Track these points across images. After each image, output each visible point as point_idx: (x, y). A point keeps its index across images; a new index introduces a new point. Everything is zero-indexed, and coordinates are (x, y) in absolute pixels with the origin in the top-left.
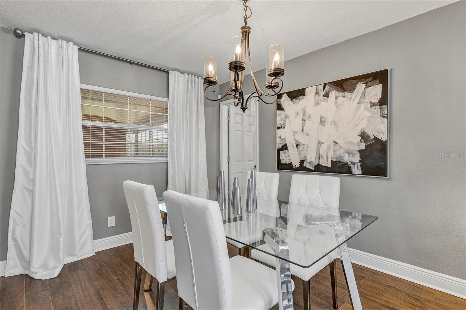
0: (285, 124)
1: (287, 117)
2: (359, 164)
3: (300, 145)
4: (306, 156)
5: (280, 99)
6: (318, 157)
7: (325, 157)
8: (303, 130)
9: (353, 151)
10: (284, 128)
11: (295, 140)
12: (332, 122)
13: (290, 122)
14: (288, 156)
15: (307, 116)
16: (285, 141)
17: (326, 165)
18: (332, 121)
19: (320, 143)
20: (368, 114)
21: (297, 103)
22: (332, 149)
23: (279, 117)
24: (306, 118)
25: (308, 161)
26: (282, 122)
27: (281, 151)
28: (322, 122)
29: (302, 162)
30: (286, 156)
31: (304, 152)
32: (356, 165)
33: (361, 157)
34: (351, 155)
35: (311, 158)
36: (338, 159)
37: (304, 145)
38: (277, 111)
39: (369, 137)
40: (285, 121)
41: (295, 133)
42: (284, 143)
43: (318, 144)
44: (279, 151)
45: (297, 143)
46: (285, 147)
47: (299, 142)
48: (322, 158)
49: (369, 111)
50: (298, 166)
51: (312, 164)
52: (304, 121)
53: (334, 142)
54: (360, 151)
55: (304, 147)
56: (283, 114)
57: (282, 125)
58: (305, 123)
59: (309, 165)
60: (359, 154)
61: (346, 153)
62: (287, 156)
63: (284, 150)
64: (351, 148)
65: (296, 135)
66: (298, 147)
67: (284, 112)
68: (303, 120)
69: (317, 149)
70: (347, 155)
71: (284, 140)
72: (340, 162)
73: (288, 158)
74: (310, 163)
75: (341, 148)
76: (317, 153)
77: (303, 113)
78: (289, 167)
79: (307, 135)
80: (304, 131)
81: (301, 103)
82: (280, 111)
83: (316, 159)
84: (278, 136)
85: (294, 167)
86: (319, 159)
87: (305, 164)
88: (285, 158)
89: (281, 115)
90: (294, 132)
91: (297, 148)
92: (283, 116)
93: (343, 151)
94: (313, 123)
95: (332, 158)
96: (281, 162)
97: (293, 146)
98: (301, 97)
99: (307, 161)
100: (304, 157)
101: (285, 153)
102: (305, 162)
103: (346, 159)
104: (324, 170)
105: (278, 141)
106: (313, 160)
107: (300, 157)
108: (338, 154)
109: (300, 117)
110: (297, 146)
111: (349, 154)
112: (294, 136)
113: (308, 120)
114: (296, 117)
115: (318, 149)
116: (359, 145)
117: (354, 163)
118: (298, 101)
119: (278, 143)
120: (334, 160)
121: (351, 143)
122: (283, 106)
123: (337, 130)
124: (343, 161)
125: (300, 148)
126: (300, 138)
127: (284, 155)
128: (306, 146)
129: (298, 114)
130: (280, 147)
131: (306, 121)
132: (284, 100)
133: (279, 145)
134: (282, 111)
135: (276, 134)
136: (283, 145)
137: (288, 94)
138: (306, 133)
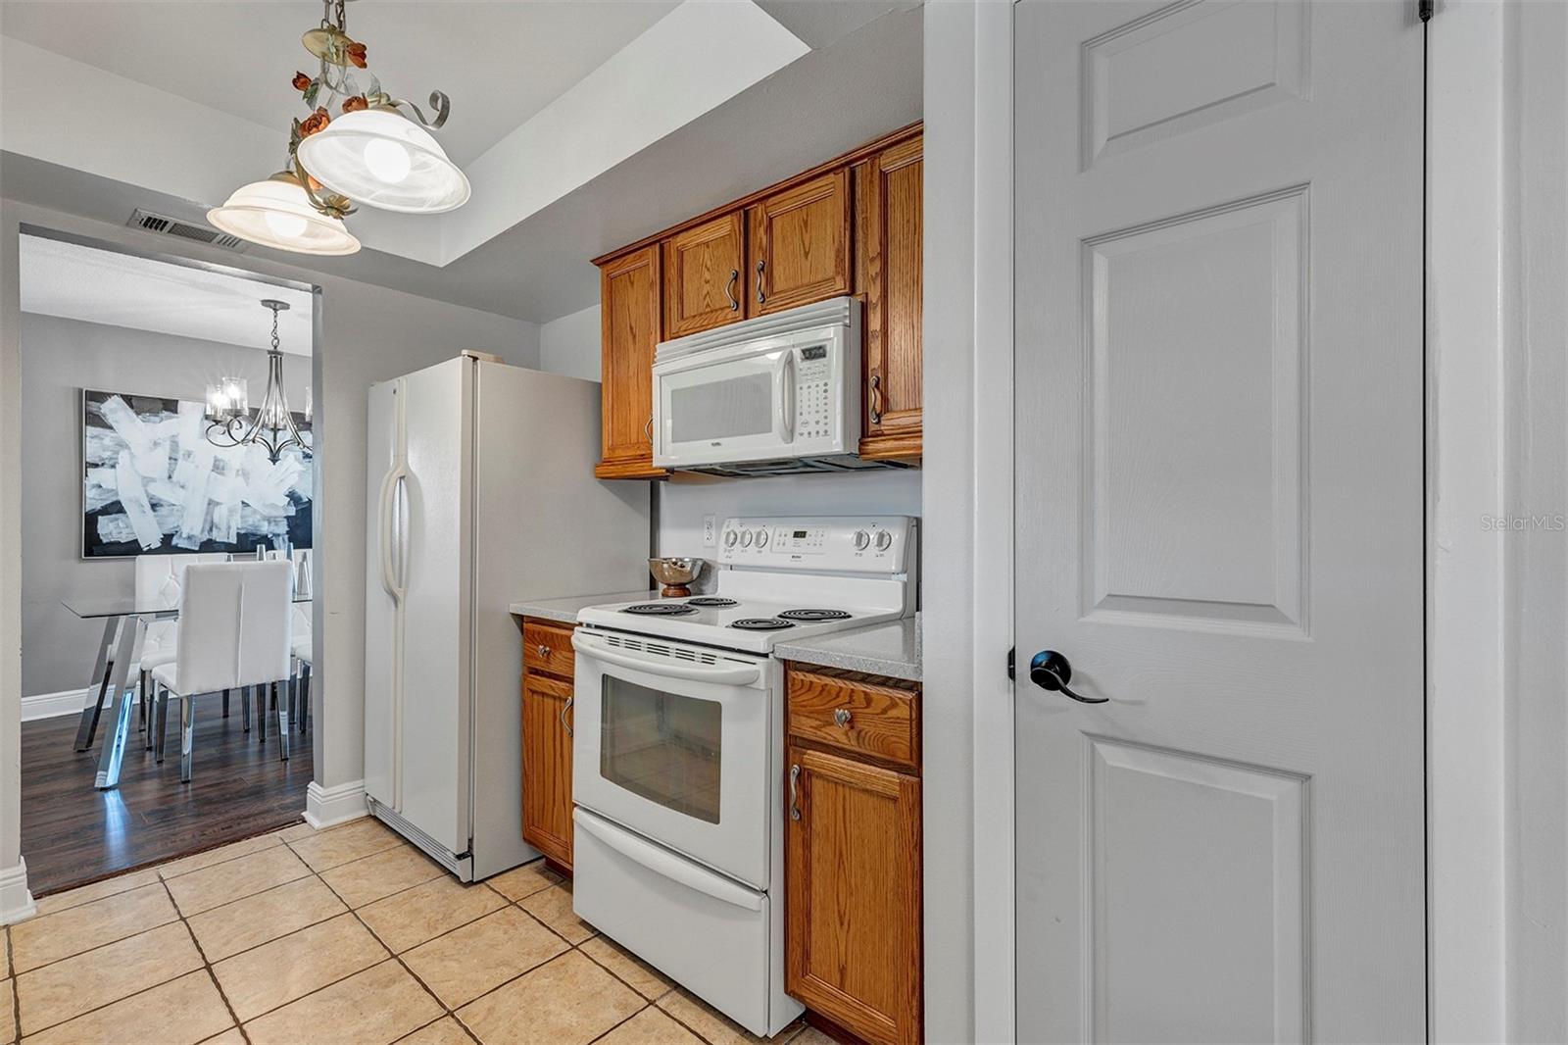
0: (117, 459)
1: (122, 445)
2: (287, 536)
3: (162, 505)
4: (178, 525)
5: (98, 404)
6: (208, 528)
7: (224, 527)
8: (170, 477)
9: (276, 517)
10: (113, 467)
11: (148, 496)
12: (238, 471)
13: (132, 456)
14: (127, 527)
15: (181, 453)
16: (117, 494)
17: (226, 540)
18: (238, 468)
19: (212, 504)
20: (299, 467)
21: (154, 422)
22: (239, 515)
23: (95, 441)
24: (180, 456)
25: (184, 536)
26: (106, 454)
27: (102, 515)
28: (218, 468)
29: (167, 539)
30: (117, 527)
31: (173, 519)
32: (281, 538)
33: (289, 526)
34: (273, 523)
35: (192, 529)
36: (251, 529)
37: (174, 505)
38: (88, 427)
39: (301, 499)
40: (117, 453)
41: (147, 481)
42: (114, 499)
43: (209, 504)
44: (91, 519)
45: (154, 502)
46: (115, 508)
47: (160, 500)
48: (217, 528)
49: (300, 463)
50: (156, 544)
51: (193, 539)
52: (173, 461)
53: (243, 503)
54: (288, 518)
55: (173, 510)
56: (109, 437)
57: (107, 461)
58: (176, 463)
59: (186, 542)
60: (285, 522)
61: (264, 520)
62: (121, 525)
63: (111, 514)
64: (274, 513)
65: (151, 484)
66: (157, 508)
67: (113, 434)
68: (170, 458)
69: (207, 514)
70: (266, 523)
71: (114, 492)
72: (254, 535)
73: (125, 531)
74: (189, 538)
75: (255, 511)
76: (205, 520)
77: (171, 445)
78: (132, 549)
79: (183, 487)
80: (174, 478)
81: (163, 426)
82: (99, 429)
83: (203, 531)
84: (90, 481)
85: (145, 549)
86: (211, 530)
87: (176, 541)
88: (109, 529)
89: (103, 439)
90: (144, 478)
91: (154, 511)
92: (107, 441)
93: (258, 517)
94: (197, 467)
95: (238, 529)
96: (101, 541)
97: (143, 506)
98: (165, 413)
99: (181, 536)
100: (174, 527)
101: (117, 519)
102: (174, 538)
103: (265, 529)
104: (223, 547)
105: (90, 493)
106: (196, 532)
107: (161, 528)
108: (251, 523)
109: (162, 454)
110: (154, 506)
111: (269, 523)
112: (145, 486)
113: (185, 459)
114: (151, 450)
115: (209, 513)
116: (285, 510)
117: (279, 535)
118: (157, 419)
119: (91, 499)
120: (243, 532)
121: (274, 506)
122: (110, 420)
123: (248, 484)
124: (259, 533)
125: (162, 511)
126: (161, 492)
127: (111, 526)
128: (180, 508)
129: (155, 444)
130: (99, 508)
131: (180, 462)
132: (113, 409)
133: (94, 501)
134: (107, 432)
135: (82, 477)
136: (108, 502)
137: (128, 399)
138: (178, 482)
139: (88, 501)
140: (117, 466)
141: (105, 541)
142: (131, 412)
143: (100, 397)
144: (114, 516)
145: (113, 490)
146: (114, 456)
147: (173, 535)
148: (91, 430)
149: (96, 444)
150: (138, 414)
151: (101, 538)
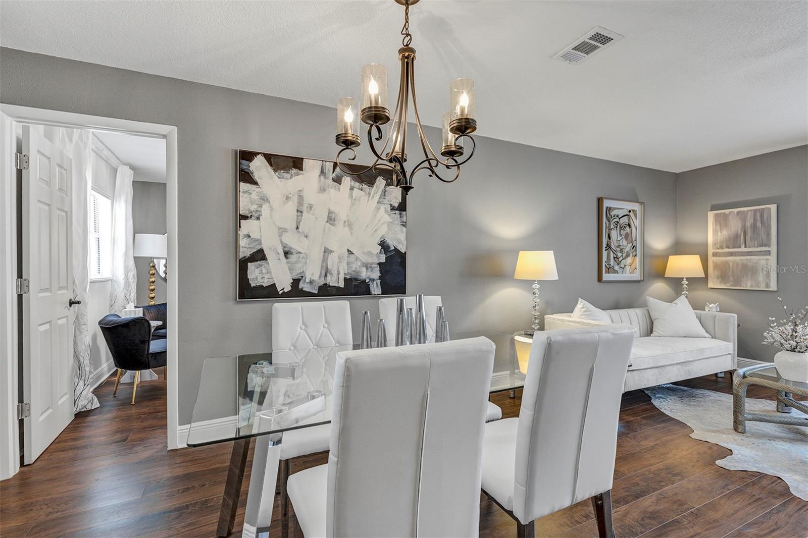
0: (261, 211)
1: (264, 199)
2: (379, 281)
3: (292, 253)
4: (303, 272)
5: (248, 162)
6: (323, 273)
7: (335, 273)
8: (297, 228)
9: (372, 264)
10: (258, 218)
11: (282, 244)
12: (345, 222)
13: (272, 209)
14: (268, 273)
15: (305, 206)
16: (260, 243)
17: (336, 285)
18: (345, 219)
19: (327, 251)
20: (387, 218)
21: (287, 179)
22: (346, 262)
23: (246, 195)
24: (304, 209)
25: (308, 280)
26: (254, 207)
27: (251, 262)
28: (331, 220)
29: (296, 282)
30: (261, 273)
31: (300, 265)
32: (375, 283)
33: (381, 272)
34: (369, 270)
35: (313, 274)
36: (354, 275)
37: (300, 253)
38: (241, 184)
39: (389, 248)
40: (261, 206)
41: (282, 231)
42: (259, 247)
43: (325, 252)
44: (243, 265)
45: (286, 249)
46: (259, 256)
47: (291, 248)
48: (330, 274)
49: (389, 215)
50: (288, 288)
51: (314, 284)
52: (299, 214)
53: (348, 251)
54: (380, 264)
55: (299, 257)
56: (255, 192)
57: (254, 214)
58: (302, 216)
59: (309, 286)
60: (378, 269)
61: (363, 266)
62: (264, 271)
63: (257, 261)
64: (370, 260)
65: (285, 234)
66: (289, 256)
67: (258, 190)
68: (298, 211)
69: (323, 261)
70: (364, 269)
71: (259, 241)
72: (356, 279)
73: (266, 276)
74: (311, 282)
75: (357, 259)
76: (322, 266)
77: (298, 199)
78: (270, 292)
79: (306, 236)
80: (300, 229)
81: (294, 182)
82: (248, 185)
83: (320, 276)
84: (243, 231)
85: (281, 292)
86: (326, 275)
87: (301, 285)
88: (257, 275)
89: (251, 194)
90: (280, 228)
91: (287, 258)
92: (254, 196)
93: (359, 264)
94: (317, 218)
95: (345, 274)
96: (250, 284)
97: (279, 254)
98: (294, 171)
99: (305, 280)
100: (300, 273)
101: (261, 266)
102: (301, 283)
103: (364, 274)
104: (334, 291)
105: (243, 242)
106: (316, 277)
107: (291, 273)
108: (354, 269)
109: (292, 206)
110: (286, 254)
111: (367, 269)
112: (280, 236)
113: (308, 212)
114: (284, 203)
115: (325, 260)
116: (378, 257)
117: (373, 280)
118: (288, 176)
119: (243, 247)
120: (348, 277)
121: (370, 254)
122: (256, 177)
123: (352, 234)
124: (360, 278)
125: (293, 258)
126: (292, 241)
127: (257, 271)
128: (304, 255)
129: (288, 198)
130: (248, 255)
131: (305, 214)
132: (258, 167)
133: (246, 250)
134: (253, 187)
135: (238, 227)
136: (255, 250)
137: (269, 157)
138: (303, 232)
139: (241, 250)
140: (261, 218)
141: (253, 285)
142: (270, 169)
143: (248, 156)
144: (259, 262)
145: (258, 240)
146: (259, 209)
147: (299, 280)
148: (243, 186)
149: (248, 197)
150: (275, 171)
151: (251, 282)
